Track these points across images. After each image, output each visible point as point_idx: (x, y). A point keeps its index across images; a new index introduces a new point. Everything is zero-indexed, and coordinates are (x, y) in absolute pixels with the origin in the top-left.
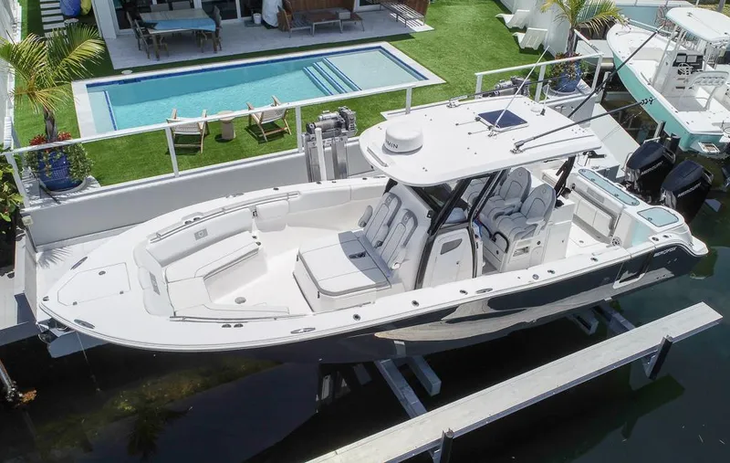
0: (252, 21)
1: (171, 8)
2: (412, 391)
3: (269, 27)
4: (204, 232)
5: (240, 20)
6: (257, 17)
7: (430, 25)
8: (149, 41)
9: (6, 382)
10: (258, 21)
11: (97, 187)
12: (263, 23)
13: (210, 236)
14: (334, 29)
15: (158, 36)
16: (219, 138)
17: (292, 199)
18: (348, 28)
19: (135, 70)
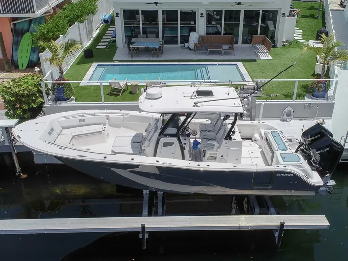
0: (184, 46)
1: (147, 37)
2: (147, 209)
3: (190, 49)
4: (84, 121)
5: (179, 45)
6: (186, 44)
7: (272, 57)
8: (129, 49)
9: (17, 167)
10: (186, 46)
11: (74, 102)
12: (189, 47)
13: (86, 122)
14: (219, 53)
15: (134, 48)
16: (131, 93)
17: (125, 116)
18: (225, 54)
19: (120, 61)
